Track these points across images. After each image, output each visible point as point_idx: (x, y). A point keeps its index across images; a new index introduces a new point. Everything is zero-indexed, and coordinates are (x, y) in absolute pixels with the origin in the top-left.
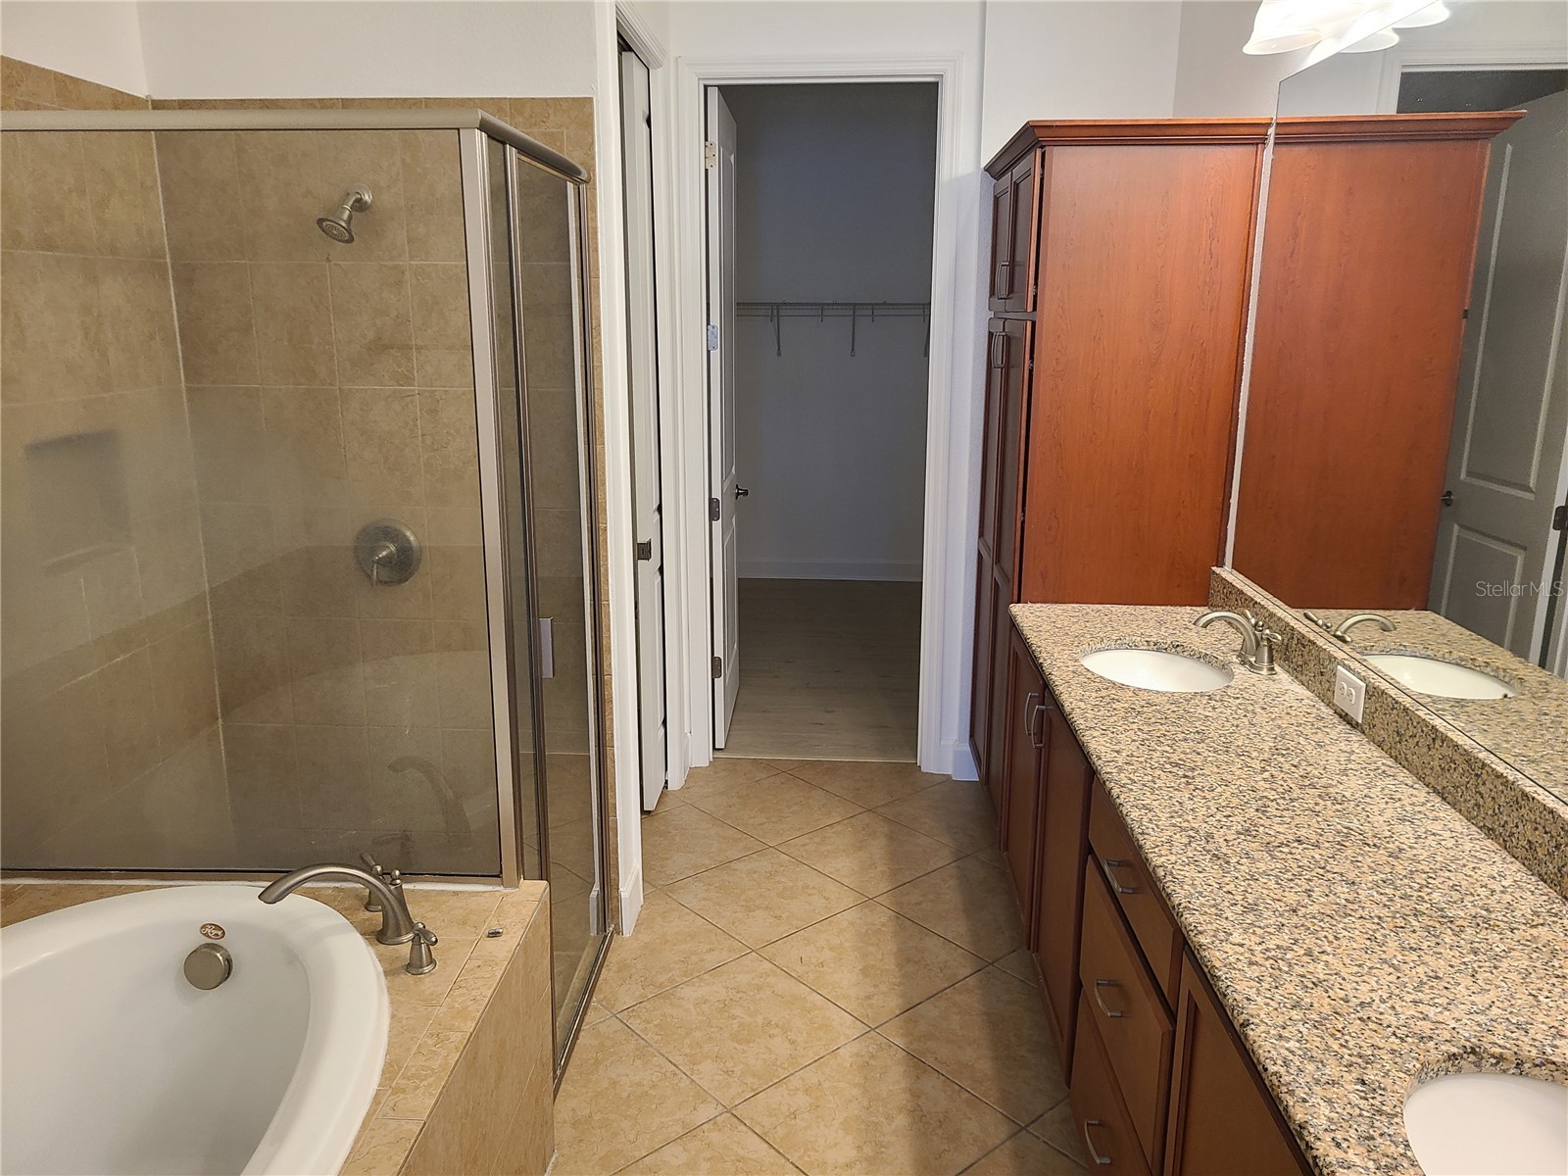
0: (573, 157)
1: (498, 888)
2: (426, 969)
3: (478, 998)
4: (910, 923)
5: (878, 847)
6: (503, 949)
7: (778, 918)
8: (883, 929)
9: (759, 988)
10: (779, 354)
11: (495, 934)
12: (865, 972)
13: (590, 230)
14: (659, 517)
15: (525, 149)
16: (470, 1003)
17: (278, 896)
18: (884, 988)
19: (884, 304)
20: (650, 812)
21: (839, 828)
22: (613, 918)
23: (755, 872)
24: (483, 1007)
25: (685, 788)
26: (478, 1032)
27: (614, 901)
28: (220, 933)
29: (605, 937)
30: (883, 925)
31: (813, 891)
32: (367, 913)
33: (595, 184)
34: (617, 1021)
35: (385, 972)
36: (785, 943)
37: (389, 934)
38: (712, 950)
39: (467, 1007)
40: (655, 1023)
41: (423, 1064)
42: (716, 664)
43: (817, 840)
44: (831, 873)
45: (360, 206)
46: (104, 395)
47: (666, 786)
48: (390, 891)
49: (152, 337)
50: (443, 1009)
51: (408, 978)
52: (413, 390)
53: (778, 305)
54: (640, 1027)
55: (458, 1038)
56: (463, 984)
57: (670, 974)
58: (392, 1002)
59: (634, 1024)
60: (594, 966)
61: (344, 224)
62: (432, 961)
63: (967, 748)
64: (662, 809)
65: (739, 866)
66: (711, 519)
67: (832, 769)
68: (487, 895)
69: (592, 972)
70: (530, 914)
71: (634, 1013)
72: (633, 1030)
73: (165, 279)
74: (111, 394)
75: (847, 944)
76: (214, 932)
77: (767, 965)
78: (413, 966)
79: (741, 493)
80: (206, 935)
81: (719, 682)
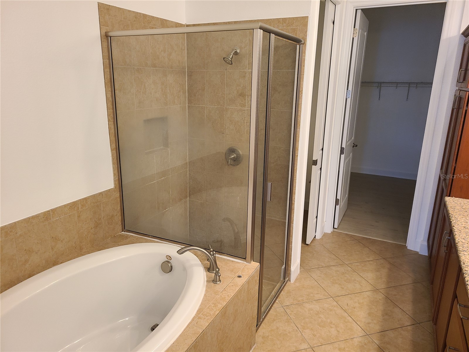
0: (299, 36)
1: (245, 262)
2: (218, 283)
3: (229, 295)
4: (390, 301)
5: (384, 272)
6: (241, 282)
7: (343, 288)
8: (380, 301)
9: (331, 310)
10: (379, 99)
11: (240, 277)
12: (370, 314)
13: (303, 60)
14: (322, 152)
15: (277, 34)
16: (227, 296)
17: (181, 253)
18: (375, 322)
19: (422, 83)
20: (308, 245)
21: (371, 262)
22: (288, 276)
23: (338, 271)
24: (230, 299)
25: (322, 239)
26: (227, 306)
27: (289, 271)
28: (170, 258)
29: (285, 281)
30: (380, 299)
31: (357, 282)
32: (207, 262)
33: (306, 44)
34: (283, 309)
35: (207, 281)
36: (343, 297)
37: (211, 270)
38: (318, 294)
39: (225, 297)
40: (295, 312)
41: (209, 312)
42: (337, 202)
43: (362, 265)
44: (365, 277)
45: (236, 53)
46: (165, 107)
47: (315, 237)
48: (212, 257)
49: (180, 92)
50: (219, 296)
51: (212, 284)
52: (245, 109)
53: (381, 83)
54: (290, 312)
55: (220, 306)
56: (226, 290)
57: (303, 298)
58: (206, 290)
59: (288, 311)
60: (279, 290)
61: (230, 59)
62: (220, 281)
63: (426, 243)
64: (312, 244)
65: (333, 268)
66: (341, 154)
67: (374, 242)
68: (241, 264)
69: (278, 291)
70: (252, 273)
71: (289, 308)
72: (287, 313)
73: (185, 75)
74: (167, 107)
75: (365, 303)
76: (169, 258)
77: (335, 303)
78: (215, 281)
79: (355, 146)
80: (167, 258)
81: (338, 207)
